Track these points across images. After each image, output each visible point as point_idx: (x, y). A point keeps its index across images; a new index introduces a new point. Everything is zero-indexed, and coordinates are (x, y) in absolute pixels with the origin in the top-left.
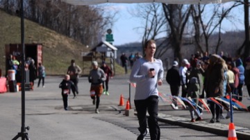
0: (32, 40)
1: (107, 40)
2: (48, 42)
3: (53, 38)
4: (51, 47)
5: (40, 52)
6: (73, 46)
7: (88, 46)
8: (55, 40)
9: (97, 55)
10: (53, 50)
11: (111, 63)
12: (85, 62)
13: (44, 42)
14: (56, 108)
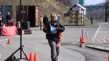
0: (33, 3)
1: (79, 3)
2: (43, 4)
3: (46, 2)
4: (44, 7)
5: (37, 11)
6: (58, 7)
7: (68, 7)
8: (47, 3)
9: (73, 13)
10: (46, 9)
11: (82, 18)
12: (65, 17)
13: (40, 4)
14: (44, 44)
